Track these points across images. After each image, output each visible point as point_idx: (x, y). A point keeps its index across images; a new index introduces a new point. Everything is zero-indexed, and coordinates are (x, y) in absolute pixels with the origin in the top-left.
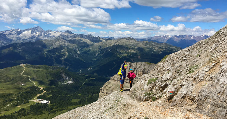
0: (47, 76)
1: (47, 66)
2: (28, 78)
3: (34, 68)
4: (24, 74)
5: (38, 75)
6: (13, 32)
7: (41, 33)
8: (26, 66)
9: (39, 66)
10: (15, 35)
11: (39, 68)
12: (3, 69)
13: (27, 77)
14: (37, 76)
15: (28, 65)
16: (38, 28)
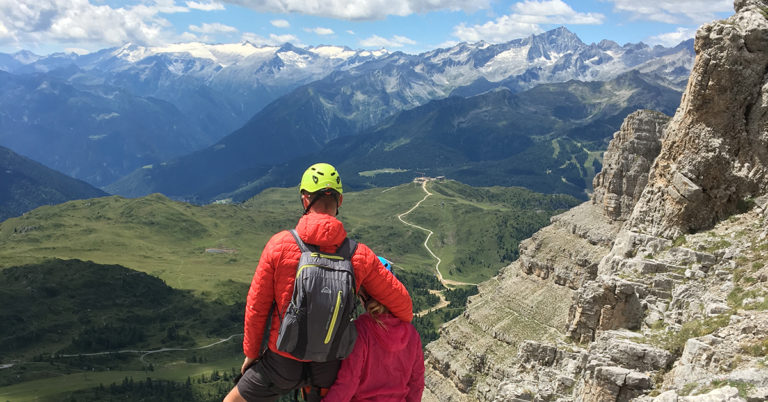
0: (501, 238)
1: (527, 194)
2: (421, 237)
3: (469, 196)
4: (409, 218)
5: (465, 229)
6: (463, 57)
7: (568, 57)
8: (436, 189)
9: (493, 190)
10: (467, 67)
11: (492, 198)
12: (354, 194)
13: (418, 231)
14: (458, 231)
15: (445, 181)
16: (559, 34)
